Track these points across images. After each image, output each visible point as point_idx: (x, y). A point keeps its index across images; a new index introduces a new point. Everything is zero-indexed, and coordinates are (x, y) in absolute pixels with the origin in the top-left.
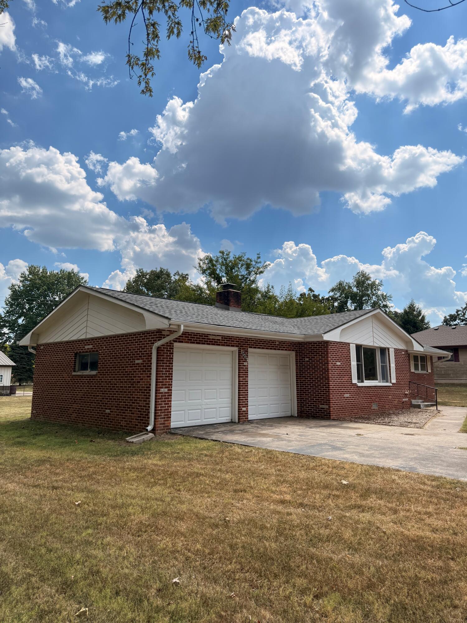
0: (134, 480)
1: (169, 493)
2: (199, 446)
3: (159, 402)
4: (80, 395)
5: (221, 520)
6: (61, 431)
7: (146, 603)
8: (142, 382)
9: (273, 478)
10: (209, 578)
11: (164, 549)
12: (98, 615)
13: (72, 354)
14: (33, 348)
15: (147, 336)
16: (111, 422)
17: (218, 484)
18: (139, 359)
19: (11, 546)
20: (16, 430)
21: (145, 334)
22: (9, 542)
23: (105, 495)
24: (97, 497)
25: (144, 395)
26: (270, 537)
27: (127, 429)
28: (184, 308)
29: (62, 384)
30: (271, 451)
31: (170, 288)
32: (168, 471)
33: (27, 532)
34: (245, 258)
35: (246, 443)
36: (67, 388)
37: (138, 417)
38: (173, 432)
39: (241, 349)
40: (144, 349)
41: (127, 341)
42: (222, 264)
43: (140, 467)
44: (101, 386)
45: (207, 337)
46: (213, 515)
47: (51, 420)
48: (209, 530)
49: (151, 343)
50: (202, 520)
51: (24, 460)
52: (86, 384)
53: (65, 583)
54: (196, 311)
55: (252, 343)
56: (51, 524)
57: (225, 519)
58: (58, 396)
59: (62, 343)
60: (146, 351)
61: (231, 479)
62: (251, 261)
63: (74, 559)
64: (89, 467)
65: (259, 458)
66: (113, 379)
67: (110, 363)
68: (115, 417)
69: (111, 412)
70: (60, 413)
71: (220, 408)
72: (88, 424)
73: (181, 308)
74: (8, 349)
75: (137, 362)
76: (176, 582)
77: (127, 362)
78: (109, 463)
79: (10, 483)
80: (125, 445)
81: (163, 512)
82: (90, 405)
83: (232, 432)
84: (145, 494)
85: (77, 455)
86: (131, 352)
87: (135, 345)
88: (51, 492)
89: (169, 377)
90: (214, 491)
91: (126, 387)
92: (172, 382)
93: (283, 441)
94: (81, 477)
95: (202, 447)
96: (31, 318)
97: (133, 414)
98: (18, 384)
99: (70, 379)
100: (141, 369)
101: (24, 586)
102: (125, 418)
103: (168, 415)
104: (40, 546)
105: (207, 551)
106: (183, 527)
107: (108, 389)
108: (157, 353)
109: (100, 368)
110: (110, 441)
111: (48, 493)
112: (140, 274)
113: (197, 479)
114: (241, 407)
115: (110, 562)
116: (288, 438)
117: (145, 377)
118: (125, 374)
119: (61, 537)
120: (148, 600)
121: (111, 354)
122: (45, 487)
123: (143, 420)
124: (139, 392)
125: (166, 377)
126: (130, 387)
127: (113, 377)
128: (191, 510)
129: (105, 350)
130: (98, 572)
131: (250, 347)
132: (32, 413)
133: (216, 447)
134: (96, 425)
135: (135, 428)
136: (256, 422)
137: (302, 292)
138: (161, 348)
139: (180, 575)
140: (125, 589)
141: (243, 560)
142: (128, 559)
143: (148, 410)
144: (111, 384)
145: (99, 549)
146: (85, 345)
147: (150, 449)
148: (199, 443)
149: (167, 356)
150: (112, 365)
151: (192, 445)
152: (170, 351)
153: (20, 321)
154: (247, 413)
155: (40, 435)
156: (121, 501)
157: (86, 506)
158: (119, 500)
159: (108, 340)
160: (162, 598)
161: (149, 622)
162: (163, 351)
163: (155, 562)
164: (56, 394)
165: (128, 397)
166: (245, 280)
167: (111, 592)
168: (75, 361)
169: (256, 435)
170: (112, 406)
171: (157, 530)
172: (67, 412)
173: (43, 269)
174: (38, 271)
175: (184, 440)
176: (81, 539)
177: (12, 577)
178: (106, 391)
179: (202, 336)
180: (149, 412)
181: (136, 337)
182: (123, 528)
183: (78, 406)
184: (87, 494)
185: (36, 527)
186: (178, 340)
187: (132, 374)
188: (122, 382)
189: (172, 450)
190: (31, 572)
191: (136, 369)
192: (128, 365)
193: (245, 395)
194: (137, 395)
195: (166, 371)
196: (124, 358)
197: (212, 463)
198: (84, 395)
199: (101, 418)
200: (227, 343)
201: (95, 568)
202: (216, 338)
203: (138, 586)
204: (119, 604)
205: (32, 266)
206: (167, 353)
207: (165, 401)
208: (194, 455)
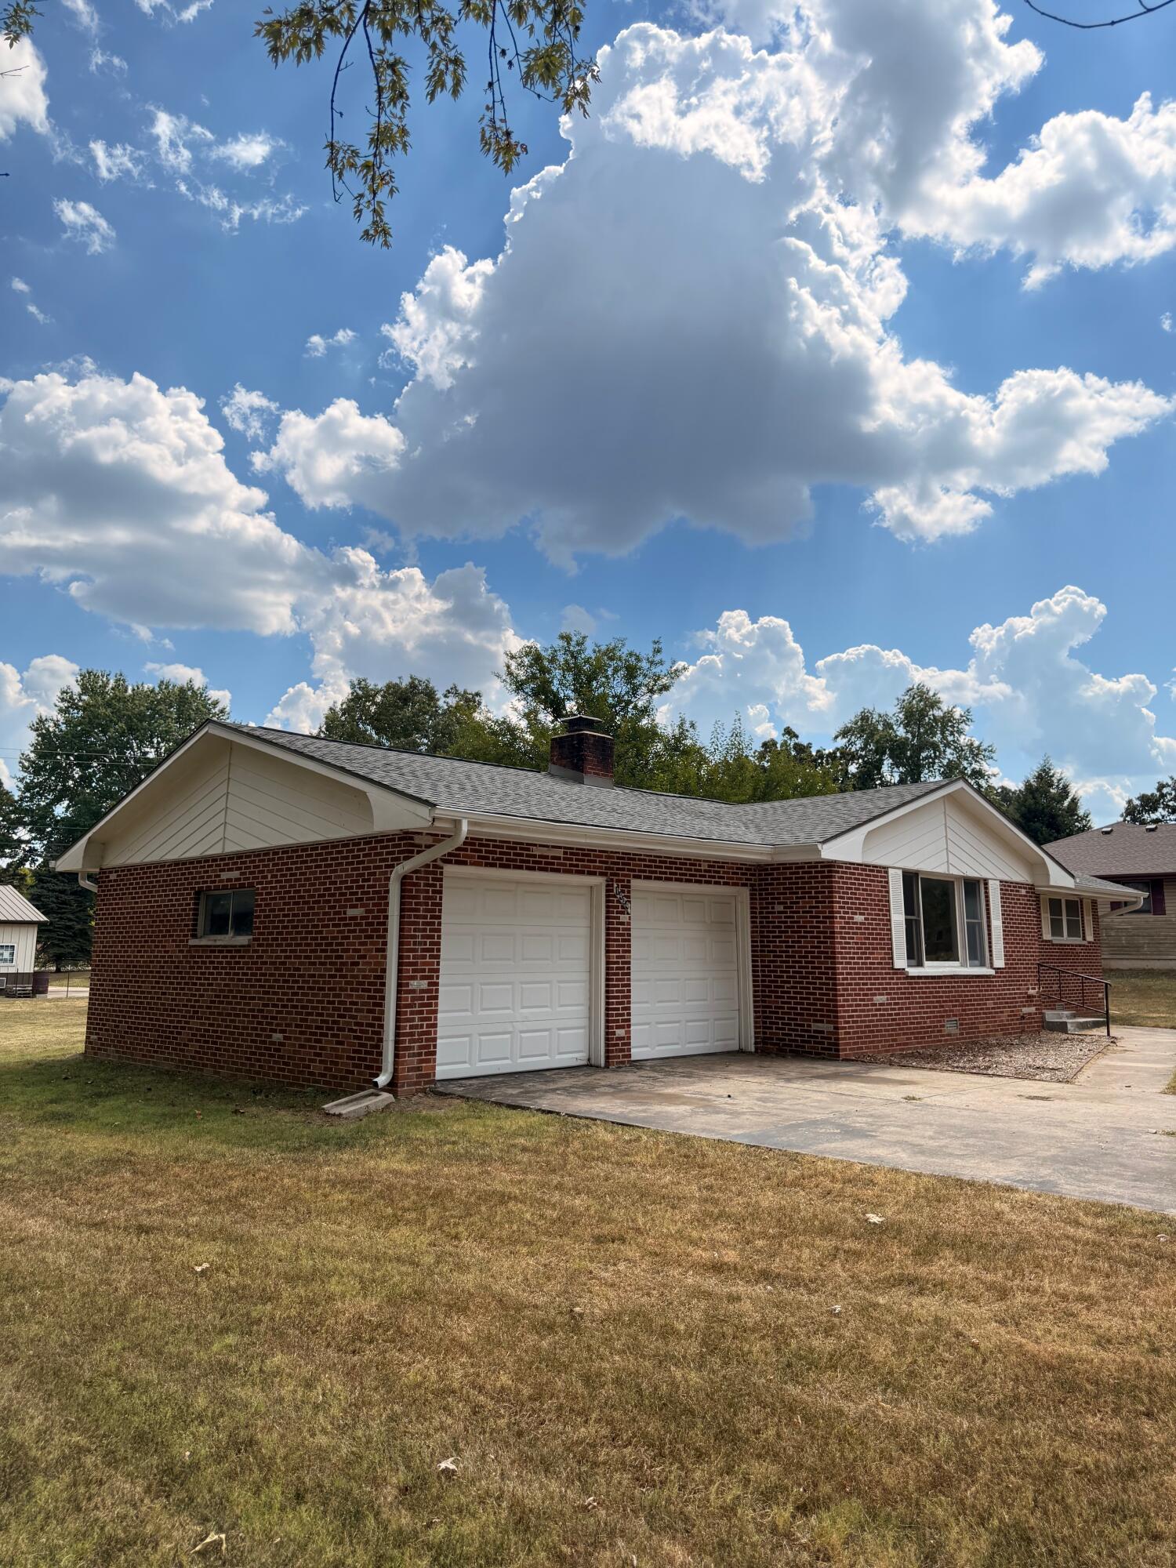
0: (342, 1211)
1: (430, 1244)
2: (507, 1125)
3: (405, 1013)
4: (208, 996)
5: (561, 1313)
6: (160, 1086)
7: (371, 1522)
8: (364, 964)
9: (694, 1206)
10: (532, 1460)
11: (418, 1385)
12: (250, 1552)
13: (189, 894)
14: (90, 877)
15: (376, 848)
16: (285, 1063)
17: (553, 1222)
18: (355, 906)
19: (33, 1375)
20: (49, 1083)
21: (370, 843)
22: (27, 1366)
23: (270, 1248)
24: (248, 1253)
25: (369, 997)
26: (684, 1357)
27: (325, 1083)
28: (468, 777)
29: (163, 967)
30: (688, 1139)
31: (434, 727)
32: (428, 1188)
33: (73, 1340)
34: (624, 652)
35: (625, 1118)
36: (176, 978)
37: (355, 1051)
38: (441, 1089)
39: (612, 880)
40: (369, 880)
41: (326, 860)
42: (567, 668)
43: (358, 1177)
44: (262, 975)
45: (528, 850)
46: (541, 1300)
47: (135, 1060)
48: (532, 1339)
49: (387, 866)
50: (512, 1312)
51: (68, 1159)
52: (222, 968)
53: (168, 1471)
54: (499, 785)
55: (640, 866)
56: (135, 1321)
57: (572, 1311)
58: (152, 998)
59: (162, 866)
60: (374, 886)
61: (588, 1209)
62: (638, 659)
63: (191, 1410)
64: (231, 1178)
65: (658, 1157)
66: (290, 957)
67: (284, 916)
68: (295, 1052)
69: (285, 1038)
70: (157, 1041)
71: (559, 1029)
72: (229, 1069)
73: (462, 778)
74: (29, 881)
75: (351, 912)
76: (446, 1469)
77: (325, 914)
78: (280, 1167)
79: (32, 1216)
80: (319, 1122)
81: (415, 1293)
82: (233, 1021)
83: (589, 1090)
84: (371, 1247)
85: (199, 1148)
86: (335, 889)
87: (347, 870)
88: (135, 1240)
89: (432, 950)
90: (544, 1239)
91: (323, 976)
92: (438, 963)
93: (718, 1113)
94: (209, 1203)
95: (514, 1127)
96: (85, 803)
97: (342, 1043)
98: (54, 968)
99: (184, 957)
100: (361, 931)
101: (66, 1477)
102: (319, 1055)
103: (428, 1047)
104: (106, 1375)
105: (526, 1391)
106: (465, 1329)
107: (278, 981)
108: (402, 891)
109: (259, 928)
110: (283, 1113)
111: (130, 1242)
112: (360, 693)
113: (501, 1210)
114: (612, 1027)
115: (282, 1418)
116: (730, 1107)
117: (370, 950)
118: (321, 945)
119: (160, 1352)
120: (377, 1514)
121: (285, 892)
122: (119, 1228)
123: (365, 1059)
124: (357, 990)
125: (423, 950)
126: (334, 976)
127: (291, 951)
128: (487, 1288)
129: (271, 882)
130: (251, 1442)
131: (635, 877)
132: (88, 1041)
133: (550, 1129)
134: (249, 1071)
135: (347, 1079)
136: (651, 1067)
137: (767, 739)
138: (411, 878)
139: (459, 1451)
140: (319, 1486)
141: (617, 1415)
142: (326, 1411)
143: (379, 1033)
144: (285, 969)
145: (254, 1384)
146: (223, 870)
147: (382, 1134)
148: (507, 1117)
149: (425, 898)
150: (289, 921)
151: (488, 1122)
152: (435, 886)
154: (629, 1044)
155: (107, 1096)
156: (311, 1263)
157: (222, 1276)
158: (304, 1262)
159: (279, 859)
160: (411, 1508)
162: (417, 885)
163: (394, 1418)
164: (150, 993)
165: (329, 1002)
166: (624, 709)
167: (283, 1493)
168: (197, 910)
169: (648, 1098)
170: (287, 1025)
171: (400, 1336)
172: (176, 1038)
173: (117, 681)
174: (105, 685)
175: (468, 1111)
176: (210, 1358)
177: (34, 1453)
178: (273, 987)
179: (515, 849)
180: (381, 1040)
181: (348, 851)
182: (314, 1333)
183: (202, 1024)
184: (224, 1247)
185: (95, 1327)
186: (454, 858)
187: (338, 944)
188: (315, 964)
189: (439, 1136)
190: (83, 1441)
191: (349, 931)
192: (329, 920)
193: (623, 997)
194: (351, 996)
195: (423, 937)
196: (319, 902)
197: (540, 1168)
198: (219, 996)
199: (261, 1054)
200: (577, 866)
201: (243, 1434)
202: (550, 854)
203: (350, 1478)
204: (304, 1525)
205: (89, 673)
206: (428, 892)
207: (421, 1012)
208: (495, 1149)
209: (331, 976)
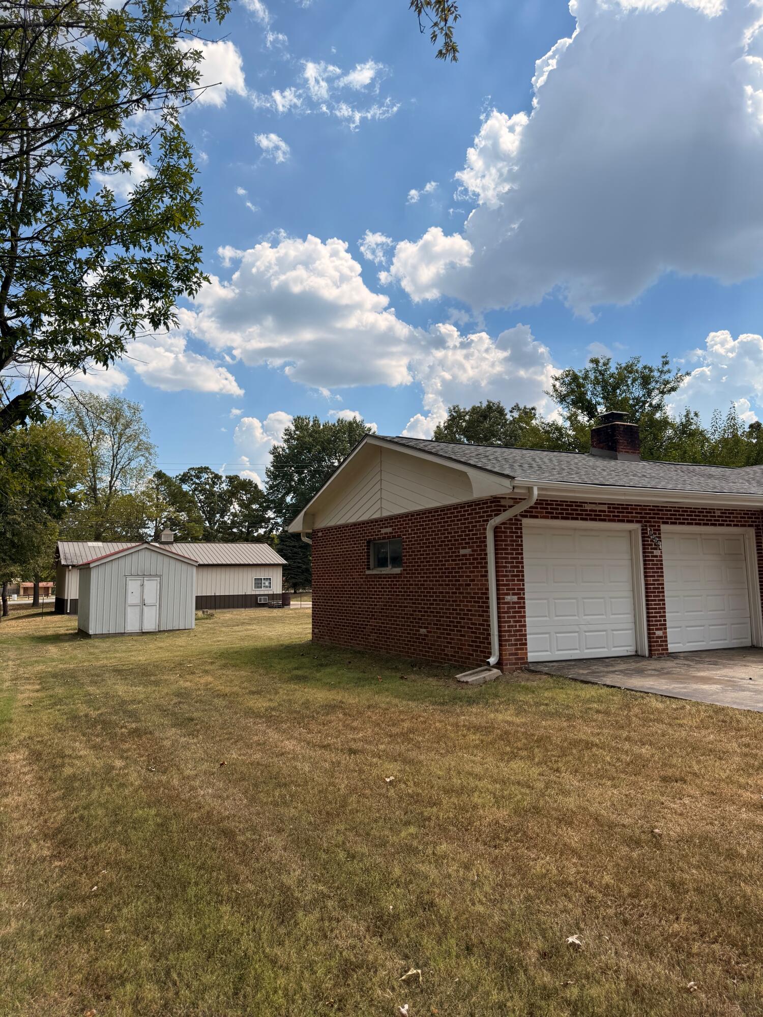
0: (476, 747)
1: (539, 774)
2: (582, 694)
3: (504, 617)
4: (380, 605)
5: (644, 832)
6: (356, 660)
7: (522, 976)
8: (474, 585)
9: (737, 759)
10: (638, 944)
11: (544, 876)
12: (439, 985)
13: (364, 543)
14: (308, 535)
15: (475, 509)
16: (429, 648)
17: (628, 764)
18: (465, 548)
19: (293, 841)
20: (293, 658)
21: (472, 506)
22: (290, 835)
23: (431, 768)
24: (418, 772)
25: (479, 607)
26: (751, 876)
27: (455, 661)
28: (534, 460)
29: (352, 588)
30: (723, 709)
31: (504, 433)
32: (533, 735)
33: (315, 821)
34: (640, 367)
35: (670, 692)
36: (360, 594)
37: (473, 641)
38: (532, 668)
39: (646, 526)
40: (472, 530)
41: (444, 518)
42: (596, 382)
43: (484, 724)
44: (410, 592)
45: (582, 506)
46: (627, 821)
47: (340, 644)
48: (624, 850)
49: (484, 521)
50: (606, 828)
51: (306, 704)
52: (387, 588)
53: (380, 918)
54: (557, 464)
55: (667, 514)
56: (351, 812)
57: (652, 832)
58: (347, 607)
59: (347, 527)
60: (476, 534)
61: (653, 755)
62: (651, 370)
63: (391, 876)
64: (403, 720)
65: (702, 721)
66: (426, 581)
67: (421, 555)
68: (435, 641)
69: (428, 632)
70: (352, 633)
71: (613, 630)
72: (396, 650)
73: (529, 460)
74: (276, 541)
75: (462, 552)
76: (573, 944)
77: (446, 553)
78: (433, 715)
79: (288, 739)
80: (455, 686)
81: (534, 808)
82: (396, 621)
83: (640, 672)
84: (498, 773)
85: (382, 700)
86: (451, 537)
87: (458, 524)
88: (348, 758)
89: (518, 576)
90: (623, 776)
91: (448, 593)
92: (523, 585)
93: (744, 691)
94: (391, 736)
95: (588, 696)
96: (303, 494)
97: (464, 636)
98: (293, 591)
99: (364, 581)
100: (470, 564)
101: (317, 914)
102: (450, 643)
103: (521, 640)
104: (336, 846)
105: (626, 891)
106: (573, 837)
107: (420, 596)
108: (495, 536)
109: (406, 563)
110: (431, 679)
111: (345, 759)
112: (454, 414)
113: (587, 753)
114: (653, 630)
115: (451, 888)
116: (753, 687)
117: (477, 576)
118: (445, 573)
119: (368, 834)
120: (526, 971)
121: (420, 540)
122: (338, 749)
123: (480, 647)
124: (471, 602)
125: (513, 576)
126: (455, 593)
127: (427, 577)
128: (585, 809)
129: (411, 534)
130: (432, 904)
131: (664, 523)
132: (313, 633)
133: (615, 698)
134: (408, 652)
135: (469, 659)
136: (684, 657)
137: (753, 422)
138: (501, 528)
139: (581, 930)
140: (481, 943)
141: (702, 916)
142: (481, 888)
143: (488, 630)
144: (424, 588)
145: (430, 863)
146: (382, 528)
147: (496, 696)
148: (582, 689)
149: (511, 541)
150: (424, 558)
151: (569, 692)
152: (517, 533)
153: (288, 499)
154: (666, 641)
155: (326, 666)
156: (459, 781)
157: (403, 786)
158: (455, 780)
159: (415, 519)
160: (549, 970)
161: (531, 1014)
162: (505, 532)
163: (528, 898)
164: (346, 604)
165: (453, 610)
166: (642, 406)
167: (457, 945)
168: (369, 552)
169: (687, 679)
170: (428, 624)
171: (527, 839)
172: (363, 631)
173: (314, 421)
174: (308, 424)
175: (553, 683)
176: (400, 841)
177: (297, 894)
178: (418, 600)
179: (572, 506)
180: (489, 635)
181: (457, 512)
182: (466, 830)
183: (377, 623)
184: (403, 766)
185: (328, 813)
186: (528, 514)
187: (456, 572)
188: (442, 585)
189: (535, 700)
190: (325, 890)
191: (463, 564)
192: (449, 557)
193: (660, 608)
194: (467, 606)
195: (512, 567)
196: (442, 545)
197: (612, 725)
198: (386, 606)
199: (414, 642)
200: (618, 516)
201: (426, 897)
202: (598, 509)
203: (504, 940)
204: (474, 971)
205: (298, 418)
206: (512, 537)
207: (515, 617)
208: (577, 709)
209: (453, 593)
